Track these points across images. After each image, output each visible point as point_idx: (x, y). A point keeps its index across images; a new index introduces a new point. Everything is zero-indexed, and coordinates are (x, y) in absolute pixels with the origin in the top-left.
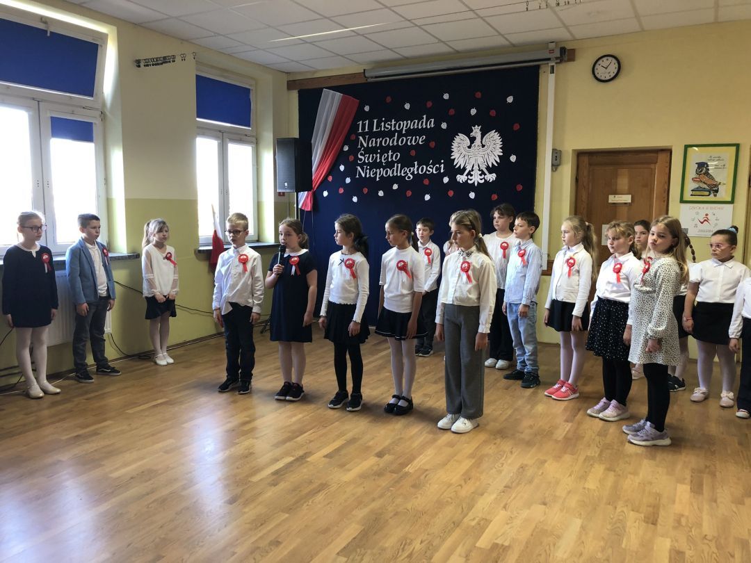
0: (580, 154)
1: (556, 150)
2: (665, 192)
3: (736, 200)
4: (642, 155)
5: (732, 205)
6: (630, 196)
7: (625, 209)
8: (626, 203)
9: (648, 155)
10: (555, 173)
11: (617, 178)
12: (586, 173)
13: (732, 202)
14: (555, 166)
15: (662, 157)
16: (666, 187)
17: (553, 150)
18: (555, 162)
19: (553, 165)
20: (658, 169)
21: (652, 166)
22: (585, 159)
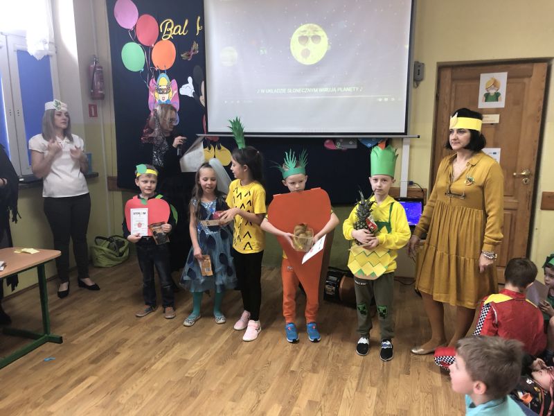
0: (441, 67)
1: (418, 62)
2: (539, 110)
6: (498, 116)
7: (492, 129)
8: (492, 124)
9: (521, 67)
12: (448, 90)
14: (416, 82)
15: (538, 70)
16: (541, 105)
18: (417, 77)
21: (526, 80)
22: (447, 74)
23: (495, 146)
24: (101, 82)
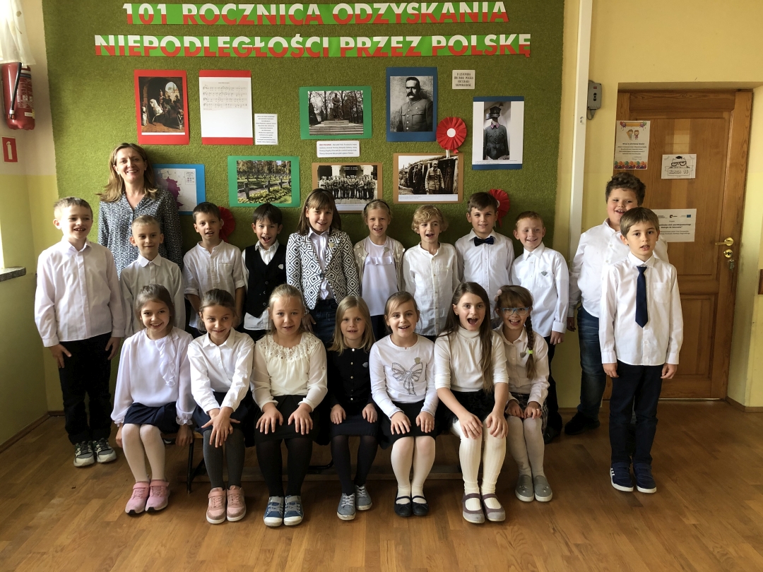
0: (624, 91)
1: (593, 82)
2: (743, 157)
4: (712, 96)
7: (686, 186)
9: (722, 96)
10: (593, 122)
11: (673, 134)
14: (591, 111)
15: (740, 101)
16: (746, 150)
17: (591, 82)
18: (594, 104)
19: (588, 107)
20: (733, 120)
21: (725, 115)
22: (625, 101)
23: (689, 206)
24: (29, 95)
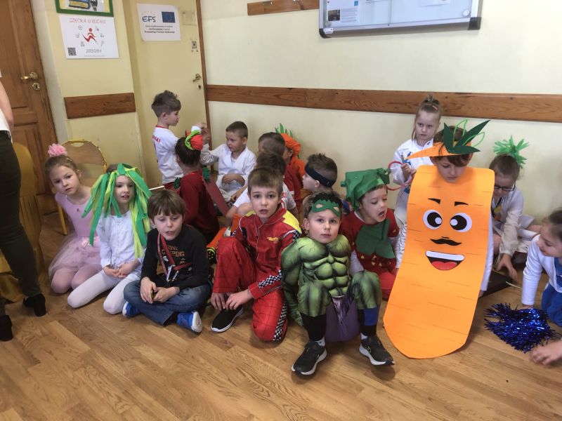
3: (114, 12)
5: (112, 18)
13: (111, 14)
